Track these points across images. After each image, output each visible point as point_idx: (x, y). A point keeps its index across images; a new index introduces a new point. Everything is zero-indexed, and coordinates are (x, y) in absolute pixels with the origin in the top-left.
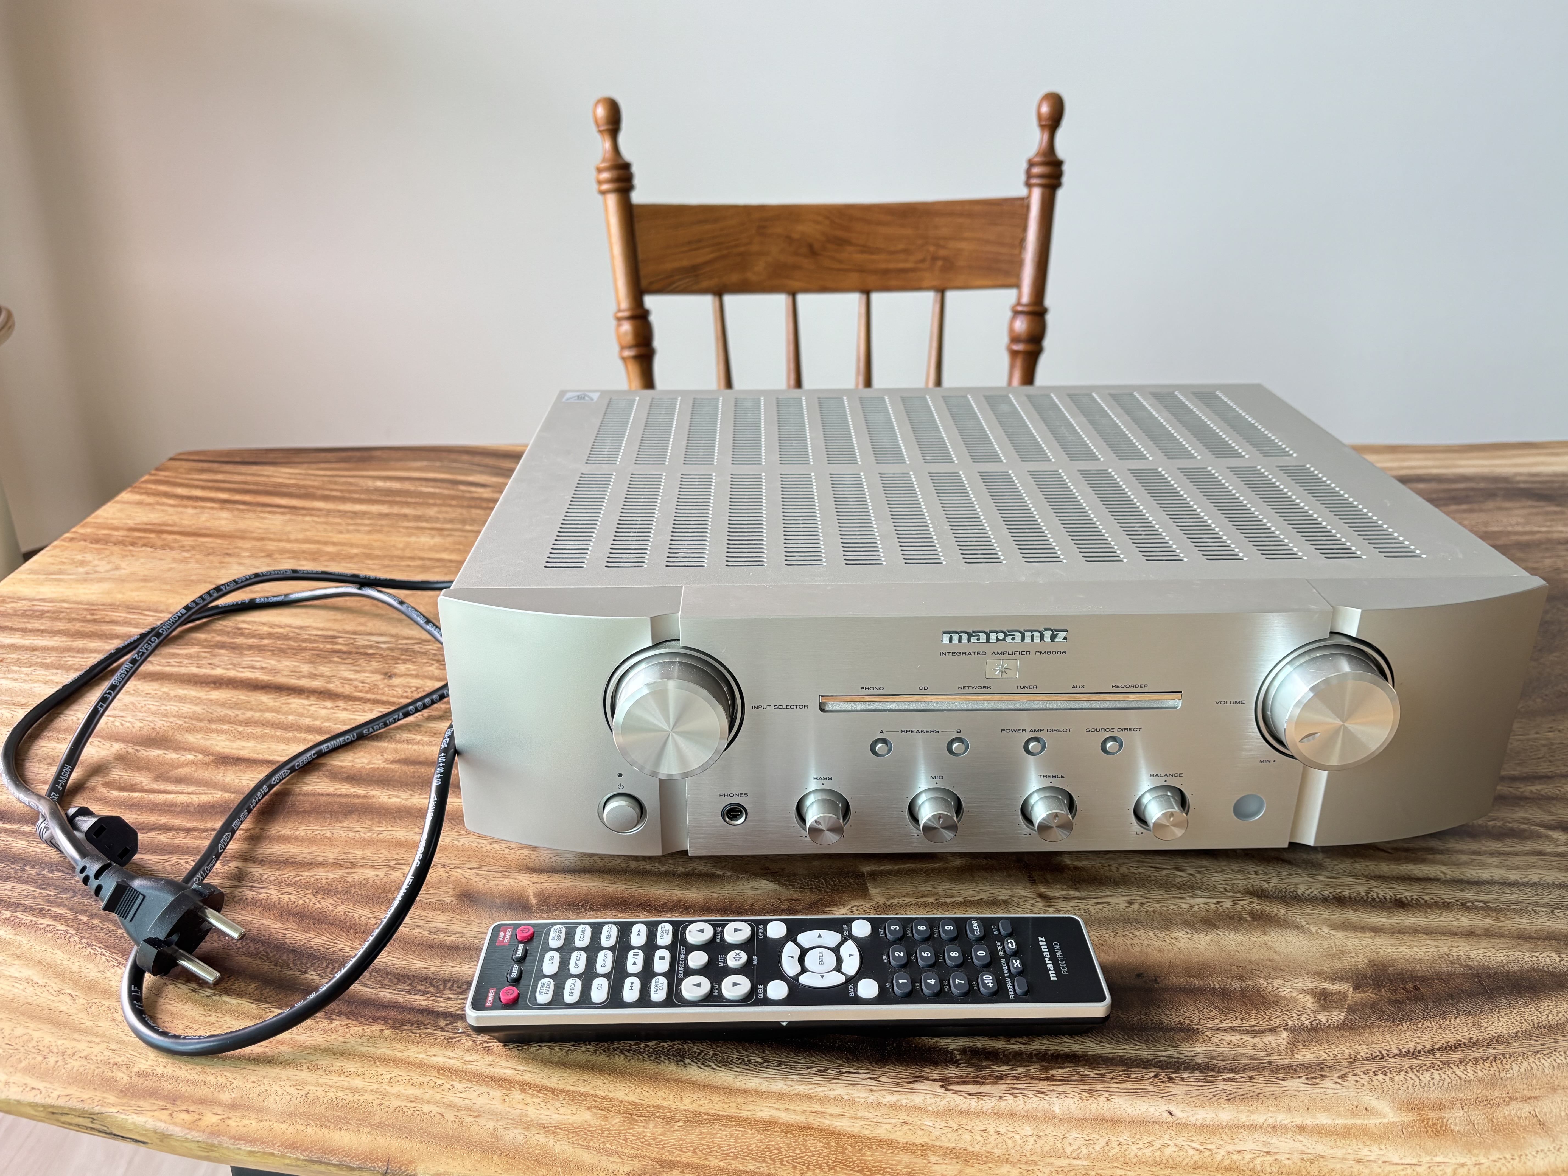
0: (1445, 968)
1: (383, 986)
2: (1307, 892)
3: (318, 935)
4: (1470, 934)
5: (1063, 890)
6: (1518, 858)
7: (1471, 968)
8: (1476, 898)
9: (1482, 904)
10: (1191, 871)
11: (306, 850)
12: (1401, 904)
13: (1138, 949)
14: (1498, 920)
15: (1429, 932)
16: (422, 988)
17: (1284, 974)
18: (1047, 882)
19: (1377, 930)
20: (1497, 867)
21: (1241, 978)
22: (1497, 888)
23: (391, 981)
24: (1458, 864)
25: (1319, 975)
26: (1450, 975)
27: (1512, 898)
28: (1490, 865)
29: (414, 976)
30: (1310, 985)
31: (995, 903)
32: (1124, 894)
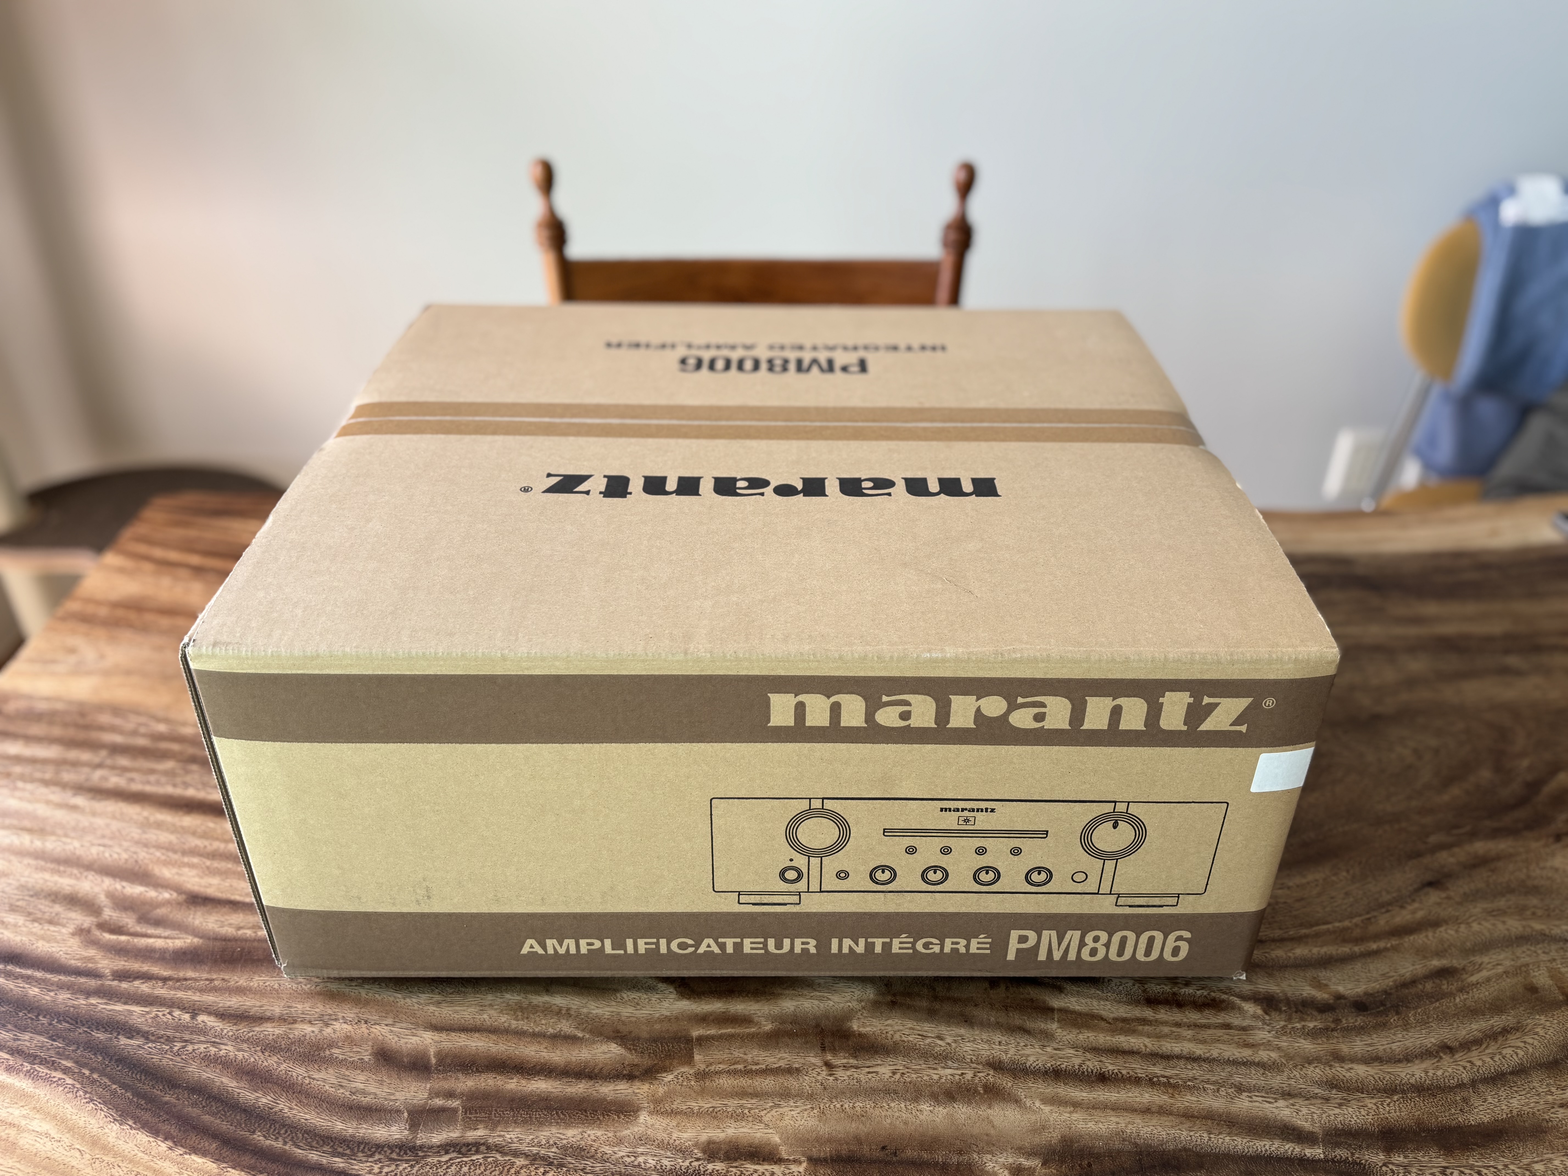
0: (1117, 1145)
1: (312, 1148)
2: (1034, 1064)
3: (265, 1094)
4: (1146, 1111)
5: (845, 1058)
6: (1210, 1032)
7: (1136, 1145)
8: (1162, 1073)
9: (1165, 1080)
10: (949, 1040)
11: (258, 1004)
12: (1103, 1079)
13: (889, 1121)
14: (1173, 1096)
15: (1116, 1108)
16: (340, 1150)
17: (994, 1148)
18: (835, 1049)
19: (1076, 1105)
20: (1189, 1040)
21: (960, 1152)
22: (1182, 1063)
23: (317, 1143)
24: (1160, 1037)
26: (1119, 1152)
27: (1190, 1074)
28: (1184, 1038)
29: (336, 1138)
30: (1011, 1160)
31: (790, 1071)
32: (891, 1063)
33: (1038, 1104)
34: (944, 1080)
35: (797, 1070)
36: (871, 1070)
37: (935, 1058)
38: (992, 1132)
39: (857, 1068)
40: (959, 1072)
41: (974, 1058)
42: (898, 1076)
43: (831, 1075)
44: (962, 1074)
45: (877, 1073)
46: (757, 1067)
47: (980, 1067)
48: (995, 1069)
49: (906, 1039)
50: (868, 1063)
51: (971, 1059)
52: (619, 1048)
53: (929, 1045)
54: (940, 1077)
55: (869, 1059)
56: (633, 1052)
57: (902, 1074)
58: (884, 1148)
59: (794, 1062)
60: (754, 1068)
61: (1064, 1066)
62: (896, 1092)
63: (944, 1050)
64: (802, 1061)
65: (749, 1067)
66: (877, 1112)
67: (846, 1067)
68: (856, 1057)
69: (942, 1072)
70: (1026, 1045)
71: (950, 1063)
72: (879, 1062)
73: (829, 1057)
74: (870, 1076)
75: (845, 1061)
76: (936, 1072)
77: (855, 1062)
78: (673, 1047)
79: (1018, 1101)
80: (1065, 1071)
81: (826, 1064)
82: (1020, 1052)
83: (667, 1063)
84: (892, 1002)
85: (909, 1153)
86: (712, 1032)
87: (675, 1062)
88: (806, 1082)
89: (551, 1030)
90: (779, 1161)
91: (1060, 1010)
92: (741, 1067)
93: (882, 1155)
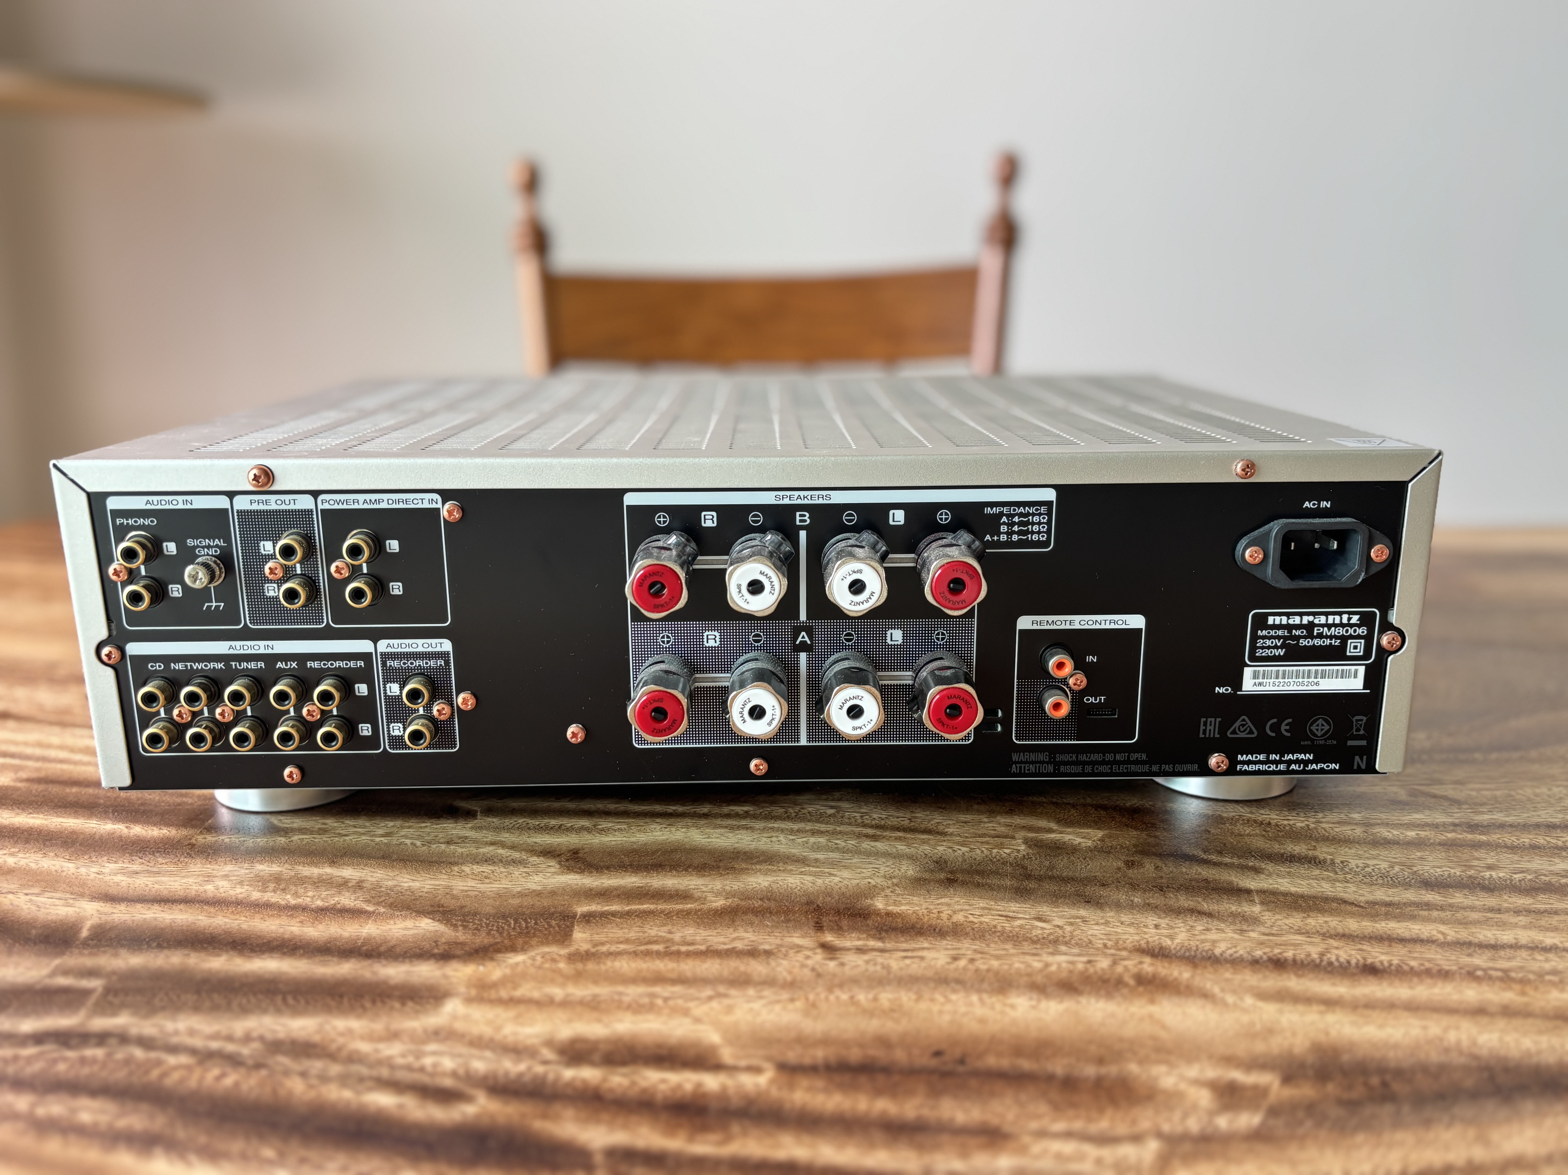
2: (1230, 952)
4: (1479, 1012)
5: (859, 939)
6: (1556, 918)
8: (1491, 964)
9: (1499, 974)
10: (1059, 922)
12: (1371, 970)
13: (947, 1018)
14: (1523, 993)
15: (1413, 1008)
17: (1171, 1057)
18: (840, 928)
19: (1330, 1003)
20: (1525, 927)
21: (1100, 1061)
22: (1524, 954)
24: (1465, 923)
25: (1229, 1060)
27: (1547, 966)
28: (1515, 926)
30: (1210, 1075)
31: (752, 953)
32: (949, 947)
33: (1249, 1001)
34: (1054, 968)
35: (766, 953)
36: (909, 954)
37: (1034, 942)
38: (1163, 1034)
39: (882, 951)
40: (1085, 959)
41: (1110, 943)
42: (962, 963)
43: (831, 959)
44: (1089, 962)
45: (922, 958)
46: (691, 948)
47: (1124, 953)
48: (1153, 956)
49: (976, 920)
50: (904, 946)
51: (1105, 946)
52: (436, 924)
53: (1021, 927)
54: (1047, 965)
55: (906, 941)
56: (460, 928)
57: (972, 961)
58: (938, 1054)
59: (762, 944)
60: (684, 949)
61: (1289, 954)
62: (958, 981)
63: (1051, 934)
64: (778, 941)
65: (675, 948)
66: (923, 1005)
67: (860, 950)
68: (881, 939)
69: (1050, 959)
70: (1208, 930)
71: (1063, 948)
72: (926, 945)
73: (829, 938)
74: (908, 961)
75: (860, 943)
76: (1037, 958)
77: (879, 944)
78: (536, 924)
79: (1206, 995)
80: (1294, 961)
81: (825, 946)
82: (1198, 937)
83: (520, 941)
84: (948, 879)
85: (991, 1061)
86: (615, 907)
87: (534, 941)
88: (782, 968)
89: (319, 903)
90: (717, 1067)
91: (1261, 892)
92: (659, 947)
93: (934, 1063)
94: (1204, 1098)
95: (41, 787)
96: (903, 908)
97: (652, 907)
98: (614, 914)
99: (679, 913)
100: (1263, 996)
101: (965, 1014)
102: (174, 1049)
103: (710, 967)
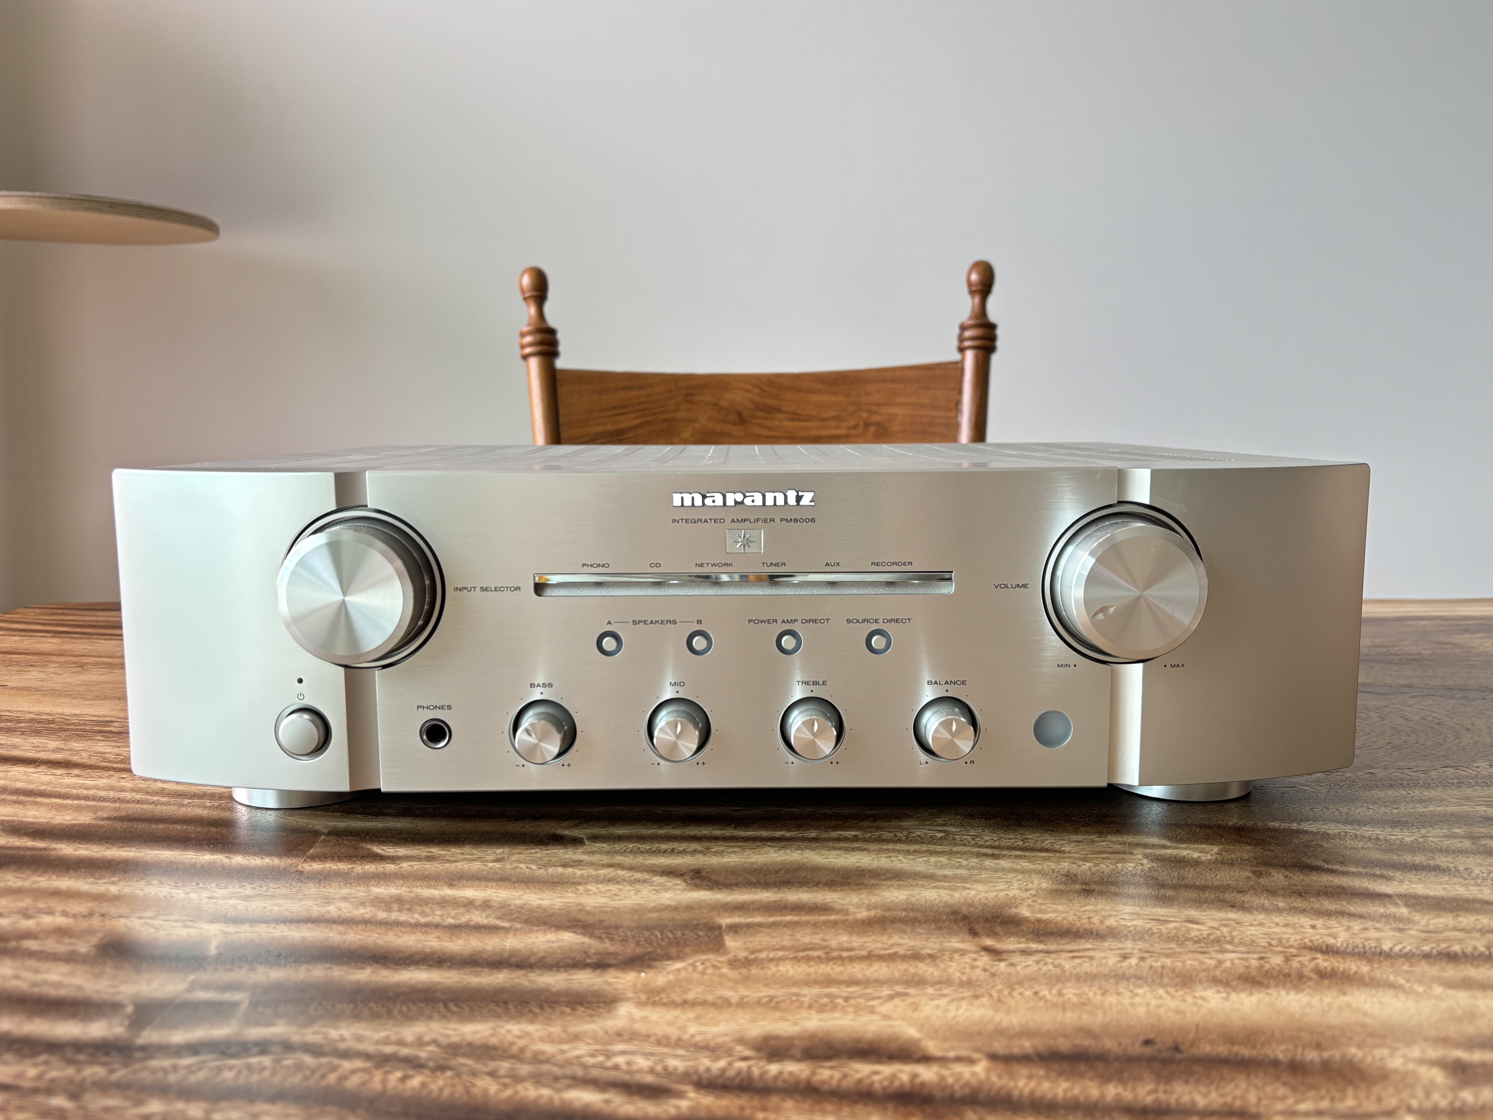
2: (1397, 948)
5: (1020, 943)
10: (1213, 924)
13: (1142, 1010)
17: (1387, 1041)
18: (996, 934)
21: (1318, 1047)
30: (1434, 1055)
31: (916, 956)
32: (1113, 947)
33: (1438, 990)
34: (1228, 964)
35: (930, 956)
36: (1076, 954)
38: (1368, 1021)
40: (1256, 956)
41: (1274, 942)
42: (1133, 961)
43: (1000, 960)
44: (1261, 958)
45: (1091, 958)
46: (852, 953)
48: (1322, 952)
49: (1129, 924)
50: (1068, 947)
52: (579, 937)
54: (1220, 962)
55: (1067, 944)
56: (606, 940)
57: (1142, 959)
58: (1147, 1042)
59: (923, 948)
61: (1457, 948)
63: (1209, 935)
65: (835, 954)
66: (1111, 999)
67: (1025, 952)
68: (1041, 942)
69: (1220, 956)
70: (1365, 929)
71: (1229, 947)
72: (1089, 946)
73: (989, 942)
74: (1078, 961)
76: (1207, 956)
77: (1041, 947)
78: (683, 934)
79: (1393, 986)
80: (1464, 953)
81: (987, 949)
82: (1360, 936)
83: (673, 951)
84: (1085, 890)
85: (1206, 1049)
86: (758, 919)
87: (687, 950)
88: (954, 969)
89: (450, 921)
90: (926, 1059)
91: (1400, 896)
92: (820, 953)
93: (1148, 1051)
94: (1438, 1076)
95: (126, 825)
96: (1050, 915)
97: (796, 918)
98: (760, 925)
99: (826, 923)
100: (1450, 984)
101: (1158, 1006)
102: (347, 1055)
103: (879, 970)
